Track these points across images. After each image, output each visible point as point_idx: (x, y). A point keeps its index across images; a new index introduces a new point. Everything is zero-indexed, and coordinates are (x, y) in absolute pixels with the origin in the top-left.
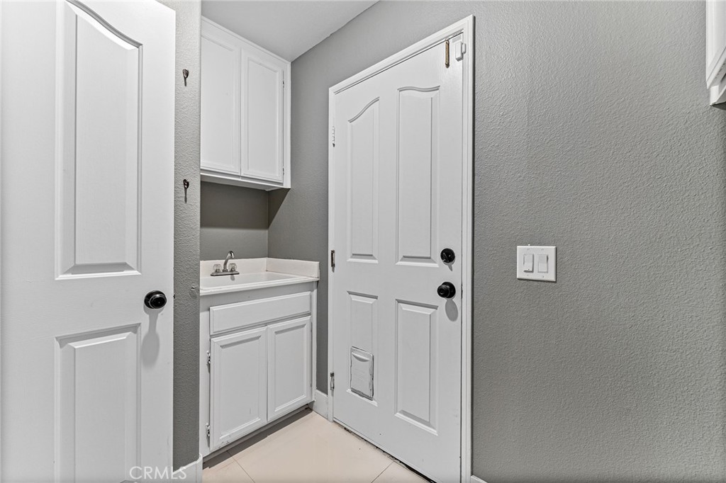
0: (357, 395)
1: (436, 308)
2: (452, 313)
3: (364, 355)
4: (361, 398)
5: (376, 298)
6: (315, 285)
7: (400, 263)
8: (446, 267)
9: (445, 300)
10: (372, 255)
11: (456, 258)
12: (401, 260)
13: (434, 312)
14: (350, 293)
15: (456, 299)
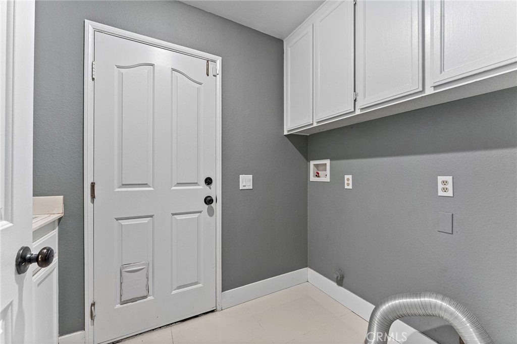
0: (131, 304)
1: (200, 212)
2: (211, 213)
3: (139, 266)
4: (135, 303)
5: (151, 216)
6: (57, 223)
7: (173, 188)
8: (207, 187)
9: (207, 206)
10: (147, 184)
11: (213, 182)
12: (175, 186)
13: (200, 215)
14: (117, 219)
15: (213, 205)
